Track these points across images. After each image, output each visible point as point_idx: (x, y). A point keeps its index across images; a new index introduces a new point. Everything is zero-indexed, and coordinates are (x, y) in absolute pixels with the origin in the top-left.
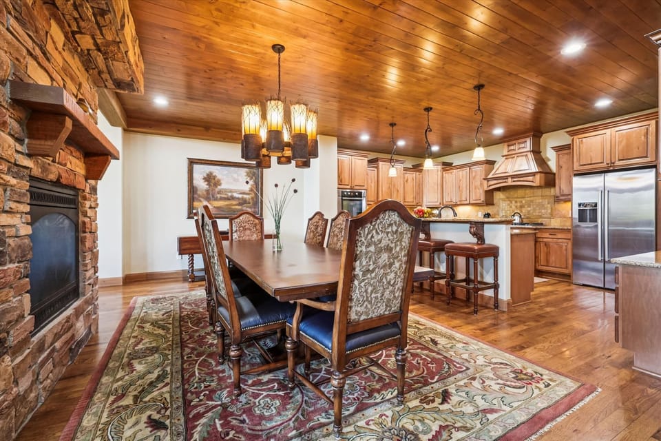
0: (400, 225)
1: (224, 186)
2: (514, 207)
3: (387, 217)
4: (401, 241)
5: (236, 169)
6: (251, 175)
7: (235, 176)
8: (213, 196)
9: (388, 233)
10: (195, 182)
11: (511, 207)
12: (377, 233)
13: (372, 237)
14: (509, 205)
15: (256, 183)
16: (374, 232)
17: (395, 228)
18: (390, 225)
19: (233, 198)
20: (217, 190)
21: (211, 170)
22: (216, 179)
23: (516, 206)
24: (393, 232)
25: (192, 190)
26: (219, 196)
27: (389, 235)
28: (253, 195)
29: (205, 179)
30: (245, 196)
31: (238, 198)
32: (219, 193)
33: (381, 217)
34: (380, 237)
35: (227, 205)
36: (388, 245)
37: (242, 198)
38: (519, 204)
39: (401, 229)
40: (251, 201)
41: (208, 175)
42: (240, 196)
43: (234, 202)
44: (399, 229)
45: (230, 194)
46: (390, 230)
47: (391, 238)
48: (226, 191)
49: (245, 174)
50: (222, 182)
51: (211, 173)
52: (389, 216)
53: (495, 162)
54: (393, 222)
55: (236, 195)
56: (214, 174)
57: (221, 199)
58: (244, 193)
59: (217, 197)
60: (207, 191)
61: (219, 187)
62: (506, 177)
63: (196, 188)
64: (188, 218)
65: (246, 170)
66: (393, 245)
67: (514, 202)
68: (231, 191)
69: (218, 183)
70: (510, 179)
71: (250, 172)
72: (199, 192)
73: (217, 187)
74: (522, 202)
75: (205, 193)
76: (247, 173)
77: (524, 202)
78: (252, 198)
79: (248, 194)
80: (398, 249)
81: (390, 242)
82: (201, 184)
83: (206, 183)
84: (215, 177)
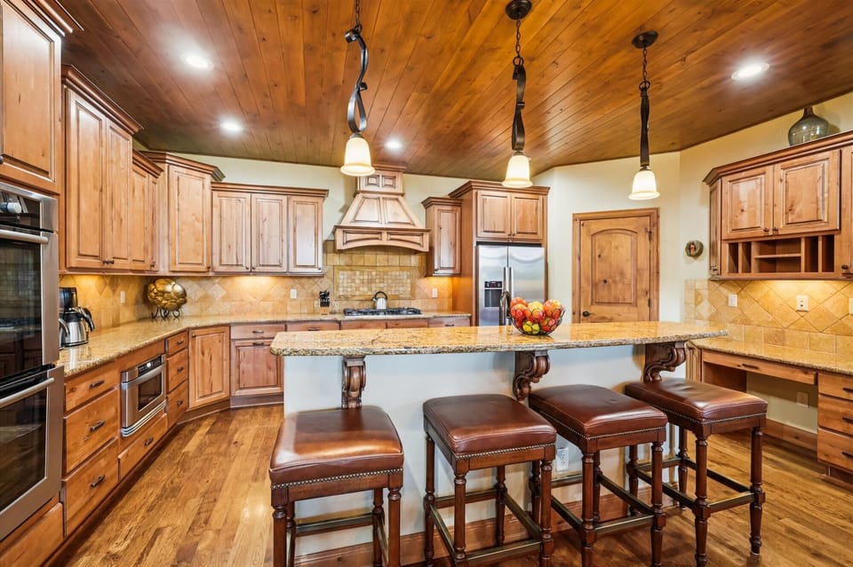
62: (379, 231)
70: (385, 235)
77: (374, 273)
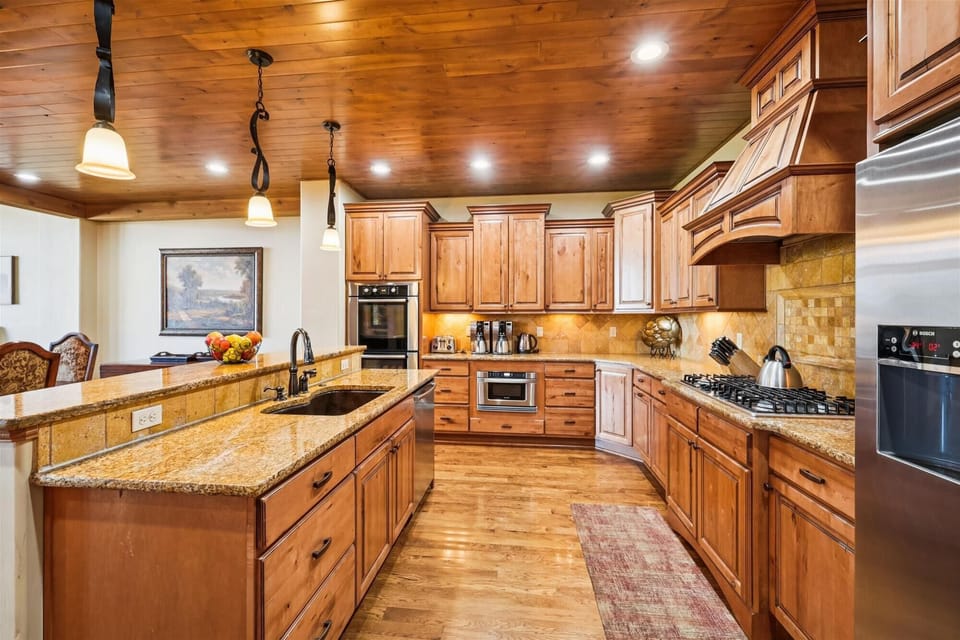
1: (205, 286)
2: (812, 322)
5: (222, 258)
6: (243, 267)
7: (222, 268)
8: (191, 303)
10: (170, 283)
11: (805, 321)
14: (799, 313)
15: (251, 279)
19: (217, 304)
20: (196, 292)
21: (189, 263)
22: (196, 276)
23: (818, 320)
25: (166, 293)
26: (198, 301)
28: (246, 299)
29: (182, 277)
30: (235, 301)
31: (225, 304)
32: (199, 296)
35: (210, 316)
37: (231, 304)
38: (824, 312)
40: (243, 308)
41: (185, 271)
42: (228, 300)
43: (220, 311)
45: (213, 299)
48: (208, 293)
49: (235, 265)
50: (203, 280)
51: (189, 267)
53: (732, 162)
55: (222, 299)
56: (193, 270)
57: (202, 306)
58: (233, 296)
59: (196, 304)
61: (199, 288)
63: (170, 290)
64: (161, 335)
65: (236, 258)
67: (811, 303)
68: (215, 294)
69: (198, 282)
71: (242, 262)
72: (174, 297)
73: (195, 288)
74: (831, 302)
75: (182, 299)
76: (238, 263)
78: (245, 304)
79: (239, 297)
82: (177, 285)
83: (183, 283)
84: (194, 273)
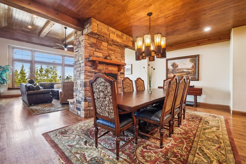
0: (105, 83)
1: (179, 67)
3: (100, 80)
4: (107, 89)
5: (185, 59)
6: (192, 61)
7: (185, 62)
8: (175, 72)
9: (101, 85)
10: (169, 67)
12: (98, 85)
13: (96, 86)
15: (195, 64)
16: (97, 85)
17: (103, 84)
18: (101, 83)
19: (183, 72)
20: (176, 69)
21: (174, 62)
22: (176, 65)
24: (103, 85)
25: (167, 70)
26: (177, 71)
27: (102, 86)
30: (189, 71)
31: (186, 72)
32: (177, 70)
33: (98, 80)
34: (99, 86)
35: (181, 75)
36: (102, 90)
37: (188, 72)
39: (106, 84)
40: (192, 72)
41: (173, 64)
42: (187, 71)
43: (184, 74)
44: (105, 84)
45: (182, 70)
46: (101, 84)
47: (103, 87)
48: (180, 69)
49: (189, 61)
50: (179, 66)
51: (174, 63)
52: (100, 79)
54: (102, 81)
55: (185, 70)
56: (175, 63)
57: (178, 73)
58: (189, 69)
59: (176, 72)
60: (173, 70)
61: (177, 68)
63: (169, 69)
65: (190, 59)
66: (104, 90)
68: (182, 69)
69: (177, 66)
71: (192, 59)
72: (170, 71)
73: (176, 68)
75: (172, 71)
78: (193, 71)
79: (191, 69)
80: (106, 92)
81: (102, 89)
82: (170, 67)
83: (172, 67)
84: (176, 64)
